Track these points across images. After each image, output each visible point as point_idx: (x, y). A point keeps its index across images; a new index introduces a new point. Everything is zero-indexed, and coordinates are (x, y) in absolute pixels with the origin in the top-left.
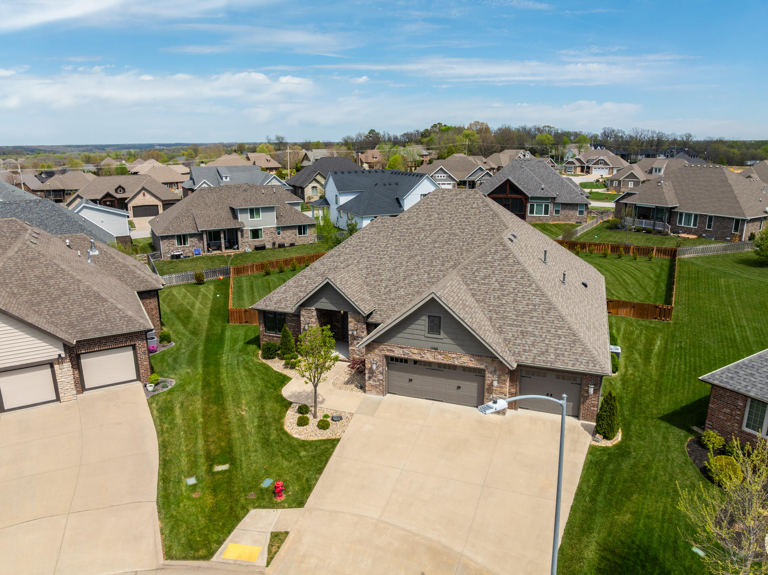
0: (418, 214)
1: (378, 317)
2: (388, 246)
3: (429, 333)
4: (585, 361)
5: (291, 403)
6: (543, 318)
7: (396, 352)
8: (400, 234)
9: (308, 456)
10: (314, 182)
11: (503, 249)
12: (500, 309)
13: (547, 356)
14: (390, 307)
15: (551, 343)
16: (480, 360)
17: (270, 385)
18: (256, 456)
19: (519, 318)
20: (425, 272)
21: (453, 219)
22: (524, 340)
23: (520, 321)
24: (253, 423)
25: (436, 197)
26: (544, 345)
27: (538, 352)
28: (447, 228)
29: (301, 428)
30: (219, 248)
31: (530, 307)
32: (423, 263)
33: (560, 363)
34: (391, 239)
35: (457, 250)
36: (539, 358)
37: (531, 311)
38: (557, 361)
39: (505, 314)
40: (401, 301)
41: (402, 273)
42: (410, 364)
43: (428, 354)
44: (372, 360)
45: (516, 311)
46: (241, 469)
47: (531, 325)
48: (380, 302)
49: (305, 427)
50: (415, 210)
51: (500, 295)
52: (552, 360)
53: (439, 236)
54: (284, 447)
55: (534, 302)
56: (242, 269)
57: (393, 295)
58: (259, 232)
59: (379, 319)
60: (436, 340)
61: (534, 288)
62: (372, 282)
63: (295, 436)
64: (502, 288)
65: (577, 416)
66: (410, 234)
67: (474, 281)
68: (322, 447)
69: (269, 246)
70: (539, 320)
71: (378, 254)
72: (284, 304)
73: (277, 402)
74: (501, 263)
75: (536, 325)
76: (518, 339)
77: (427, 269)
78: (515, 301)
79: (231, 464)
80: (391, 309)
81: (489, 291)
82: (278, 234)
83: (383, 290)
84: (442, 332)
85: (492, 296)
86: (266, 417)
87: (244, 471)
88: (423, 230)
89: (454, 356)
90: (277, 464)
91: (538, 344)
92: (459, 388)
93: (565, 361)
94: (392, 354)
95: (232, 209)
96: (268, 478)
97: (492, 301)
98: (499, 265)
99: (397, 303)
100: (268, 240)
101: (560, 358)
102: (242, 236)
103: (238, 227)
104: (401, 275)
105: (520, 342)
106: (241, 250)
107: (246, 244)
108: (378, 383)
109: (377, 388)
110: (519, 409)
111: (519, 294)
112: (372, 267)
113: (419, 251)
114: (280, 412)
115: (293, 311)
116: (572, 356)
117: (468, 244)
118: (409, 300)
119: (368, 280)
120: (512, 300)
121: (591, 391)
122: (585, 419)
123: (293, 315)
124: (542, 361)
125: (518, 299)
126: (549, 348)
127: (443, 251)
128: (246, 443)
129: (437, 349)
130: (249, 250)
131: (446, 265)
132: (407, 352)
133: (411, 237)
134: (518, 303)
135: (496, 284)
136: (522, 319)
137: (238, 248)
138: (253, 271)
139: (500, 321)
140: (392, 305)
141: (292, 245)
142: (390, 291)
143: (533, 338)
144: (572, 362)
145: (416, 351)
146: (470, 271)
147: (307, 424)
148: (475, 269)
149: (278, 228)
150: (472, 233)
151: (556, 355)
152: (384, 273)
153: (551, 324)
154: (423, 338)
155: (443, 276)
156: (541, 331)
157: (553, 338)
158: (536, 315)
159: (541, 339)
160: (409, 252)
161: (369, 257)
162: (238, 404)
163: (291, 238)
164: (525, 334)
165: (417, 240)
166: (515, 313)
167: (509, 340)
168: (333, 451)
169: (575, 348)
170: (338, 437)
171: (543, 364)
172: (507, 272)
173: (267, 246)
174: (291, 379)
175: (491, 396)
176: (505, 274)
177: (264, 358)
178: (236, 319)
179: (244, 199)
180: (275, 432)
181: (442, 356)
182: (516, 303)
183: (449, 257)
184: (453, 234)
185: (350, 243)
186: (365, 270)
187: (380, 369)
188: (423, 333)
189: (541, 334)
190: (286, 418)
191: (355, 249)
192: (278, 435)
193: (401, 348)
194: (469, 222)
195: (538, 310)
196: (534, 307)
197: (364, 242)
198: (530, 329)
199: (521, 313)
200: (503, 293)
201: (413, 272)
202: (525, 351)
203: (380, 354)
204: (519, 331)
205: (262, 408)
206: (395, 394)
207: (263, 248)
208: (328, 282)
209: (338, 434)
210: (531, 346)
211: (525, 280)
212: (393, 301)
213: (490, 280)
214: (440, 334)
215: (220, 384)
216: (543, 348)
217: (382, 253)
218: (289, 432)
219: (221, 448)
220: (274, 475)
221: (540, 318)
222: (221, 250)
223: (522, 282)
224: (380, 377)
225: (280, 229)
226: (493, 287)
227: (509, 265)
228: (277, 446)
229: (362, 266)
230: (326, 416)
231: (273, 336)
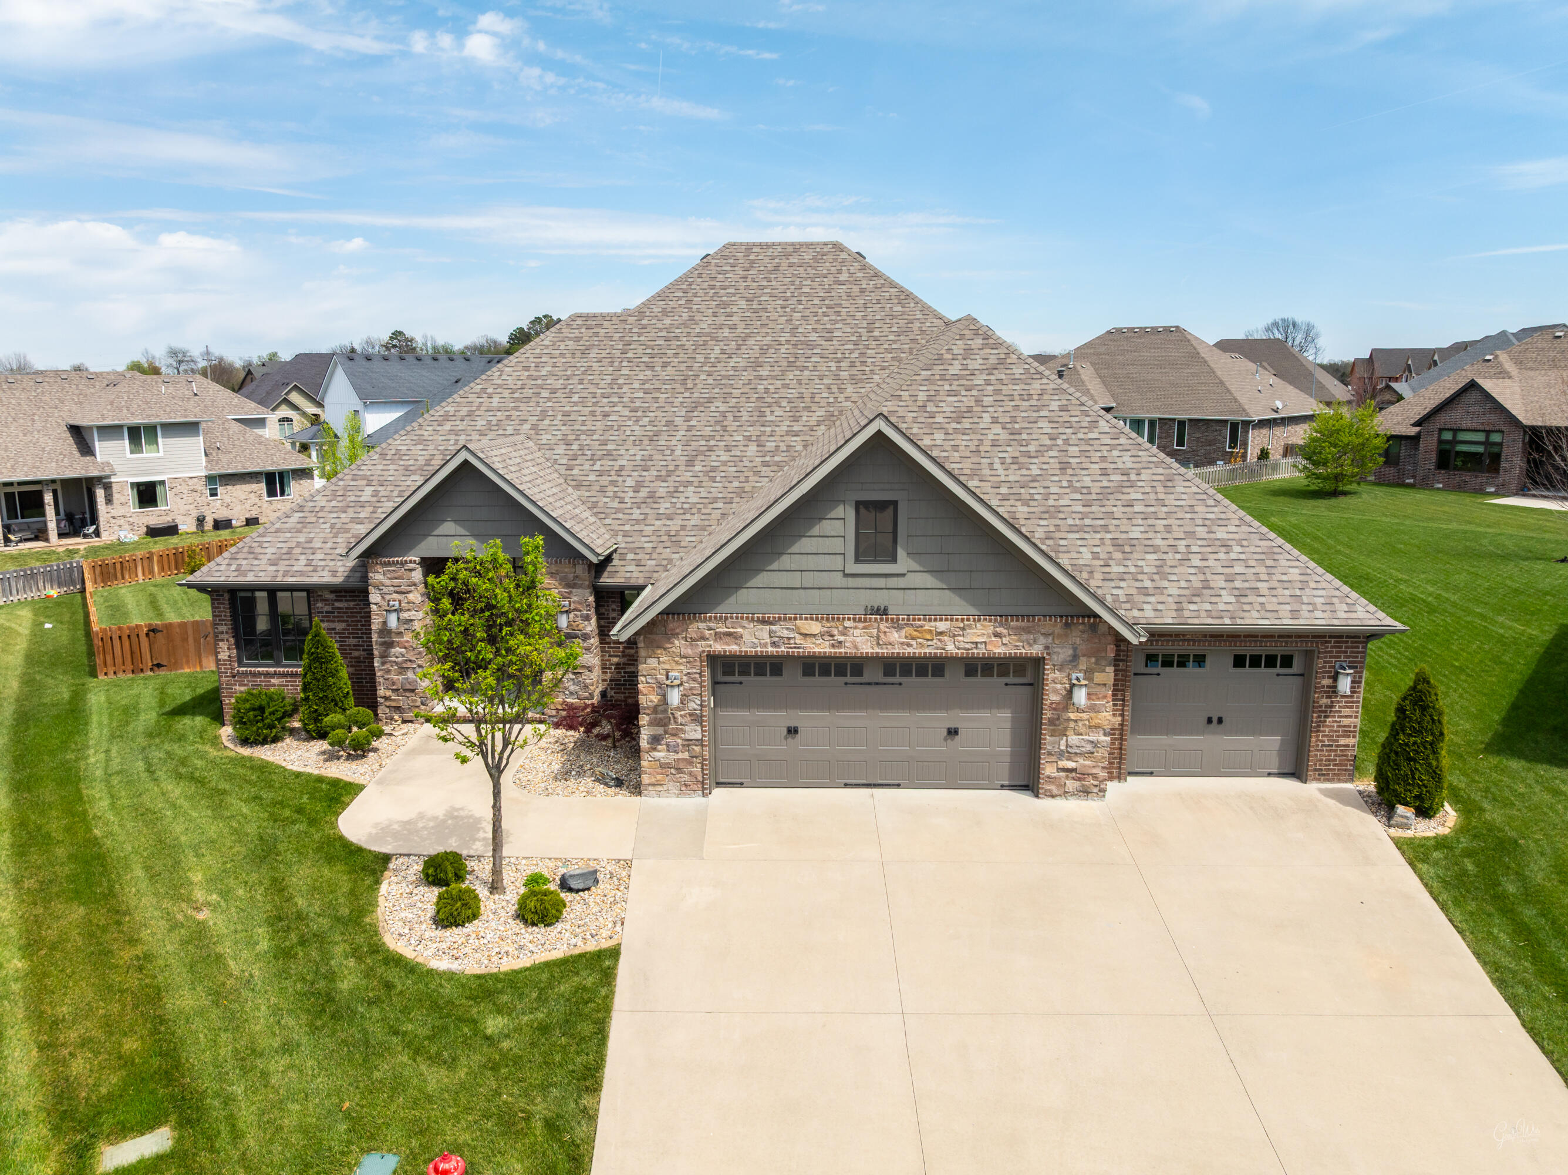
0: (689, 301)
1: (632, 568)
2: (620, 381)
3: (857, 561)
4: (1322, 600)
5: (386, 859)
6: (1161, 502)
7: (748, 638)
8: (649, 351)
9: (518, 1029)
10: (283, 407)
11: (985, 346)
12: (1032, 491)
13: (1214, 600)
14: (665, 538)
15: (1210, 563)
16: (1027, 631)
17: (287, 813)
18: (292, 1066)
19: (1094, 509)
20: (748, 439)
21: (793, 310)
22: (1129, 563)
23: (1101, 516)
24: (251, 943)
25: (731, 261)
26: (1193, 571)
27: (1182, 592)
28: (782, 330)
29: (455, 934)
30: (40, 534)
31: (1113, 477)
32: (736, 418)
33: (1255, 614)
34: (625, 364)
35: (825, 381)
36: (1192, 607)
37: (1120, 488)
38: (1246, 607)
39: (1051, 502)
40: (695, 520)
41: (680, 447)
42: (792, 675)
43: (857, 632)
44: (662, 678)
45: (1076, 490)
46: (236, 1135)
47: (1135, 522)
48: (627, 527)
49: (469, 928)
50: (681, 294)
51: (1017, 454)
52: (1230, 607)
53: (764, 350)
54: (405, 1010)
55: (1120, 465)
56: (118, 566)
57: (664, 506)
58: (159, 489)
59: (635, 575)
60: (881, 582)
61: (1107, 430)
62: (592, 477)
63: (442, 964)
64: (1017, 437)
65: (1296, 770)
66: (680, 351)
67: (930, 426)
68: (564, 988)
69: (187, 526)
70: (1152, 509)
71: (595, 404)
72: (304, 562)
73: (330, 860)
74: (992, 377)
75: (1150, 522)
76: (1111, 562)
77: (754, 431)
78: (1064, 466)
79: (184, 1123)
80: (668, 544)
81: (981, 448)
82: (212, 495)
83: (631, 494)
84: (901, 553)
85: (997, 460)
86: (300, 917)
87: (252, 1142)
88: (715, 339)
89: (942, 626)
90: (398, 1085)
91: (1175, 570)
92: (953, 732)
93: (1269, 607)
94: (733, 648)
95: (76, 431)
96: (369, 1150)
97: (1001, 472)
98: (988, 383)
99: (683, 527)
100: (183, 511)
101: (1251, 598)
102: (109, 500)
103: (94, 473)
104: (678, 452)
105: (1122, 569)
106: (106, 537)
107: (122, 521)
108: (686, 755)
109: (679, 770)
110: (1129, 778)
111: (1071, 448)
112: (583, 437)
113: (717, 390)
114: (352, 892)
115: (339, 579)
116: (1280, 591)
117: (852, 365)
118: (716, 514)
119: (575, 472)
120: (1058, 466)
121: (1345, 685)
122: (1323, 776)
123: (339, 591)
124: (1203, 614)
125: (1072, 460)
126: (1209, 577)
127: (786, 386)
128: (235, 1022)
129: (885, 612)
130: (129, 536)
131: (805, 418)
132: (785, 633)
133: (682, 357)
134: (1078, 471)
135: (997, 429)
136: (1103, 509)
137: (97, 533)
138: (151, 572)
139: (1042, 522)
140: (668, 533)
141: (251, 522)
142: (652, 495)
143: (1154, 556)
144: (1288, 607)
145: (815, 627)
146: (910, 403)
147: (475, 916)
148: (922, 397)
149: (211, 479)
150: (854, 338)
151: (1236, 593)
152: (623, 452)
153: (1189, 516)
154: (838, 579)
155: (805, 447)
156: (1168, 536)
157: (1209, 549)
158: (1140, 496)
159: (1179, 556)
160: (687, 395)
161: (566, 414)
162: (175, 887)
163: (247, 506)
164: (1127, 549)
165: (704, 364)
166: (1078, 496)
167: (1088, 569)
168: (609, 997)
169: (1280, 570)
170: (605, 944)
171: (1210, 621)
172: (1017, 398)
173: (182, 528)
174: (360, 788)
175: (1063, 742)
176: (1013, 404)
177: (245, 742)
178: (118, 660)
179: (112, 403)
180: (351, 963)
181: (903, 633)
182: (1070, 471)
183: (808, 400)
184: (803, 343)
185: (499, 382)
186: (560, 449)
187: (692, 705)
188: (837, 562)
189: (1171, 542)
190: (380, 911)
191: (516, 395)
192: (369, 973)
193: (764, 622)
194: (838, 313)
195: (1140, 484)
196: (1125, 478)
197: (545, 378)
198: (1136, 533)
199: (1094, 496)
200: (1022, 449)
201: (712, 443)
202: (1144, 591)
203: (689, 651)
204: (1108, 542)
205: (278, 887)
206: (741, 785)
207: (171, 530)
208: (466, 462)
209: (605, 933)
210: (1156, 577)
211: (1073, 413)
212: (668, 522)
213: (976, 420)
214: (894, 560)
215: (89, 830)
216: (1191, 578)
217: (605, 400)
218: (408, 953)
219: (125, 1061)
220: (395, 1134)
221: (1153, 503)
222: (47, 540)
223: (1067, 419)
224: (694, 732)
225: (216, 481)
226: (991, 437)
227: (1015, 381)
228: (376, 1013)
229: (549, 437)
230: (535, 880)
231: (267, 675)
